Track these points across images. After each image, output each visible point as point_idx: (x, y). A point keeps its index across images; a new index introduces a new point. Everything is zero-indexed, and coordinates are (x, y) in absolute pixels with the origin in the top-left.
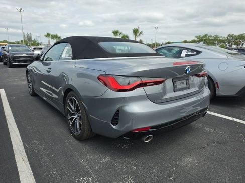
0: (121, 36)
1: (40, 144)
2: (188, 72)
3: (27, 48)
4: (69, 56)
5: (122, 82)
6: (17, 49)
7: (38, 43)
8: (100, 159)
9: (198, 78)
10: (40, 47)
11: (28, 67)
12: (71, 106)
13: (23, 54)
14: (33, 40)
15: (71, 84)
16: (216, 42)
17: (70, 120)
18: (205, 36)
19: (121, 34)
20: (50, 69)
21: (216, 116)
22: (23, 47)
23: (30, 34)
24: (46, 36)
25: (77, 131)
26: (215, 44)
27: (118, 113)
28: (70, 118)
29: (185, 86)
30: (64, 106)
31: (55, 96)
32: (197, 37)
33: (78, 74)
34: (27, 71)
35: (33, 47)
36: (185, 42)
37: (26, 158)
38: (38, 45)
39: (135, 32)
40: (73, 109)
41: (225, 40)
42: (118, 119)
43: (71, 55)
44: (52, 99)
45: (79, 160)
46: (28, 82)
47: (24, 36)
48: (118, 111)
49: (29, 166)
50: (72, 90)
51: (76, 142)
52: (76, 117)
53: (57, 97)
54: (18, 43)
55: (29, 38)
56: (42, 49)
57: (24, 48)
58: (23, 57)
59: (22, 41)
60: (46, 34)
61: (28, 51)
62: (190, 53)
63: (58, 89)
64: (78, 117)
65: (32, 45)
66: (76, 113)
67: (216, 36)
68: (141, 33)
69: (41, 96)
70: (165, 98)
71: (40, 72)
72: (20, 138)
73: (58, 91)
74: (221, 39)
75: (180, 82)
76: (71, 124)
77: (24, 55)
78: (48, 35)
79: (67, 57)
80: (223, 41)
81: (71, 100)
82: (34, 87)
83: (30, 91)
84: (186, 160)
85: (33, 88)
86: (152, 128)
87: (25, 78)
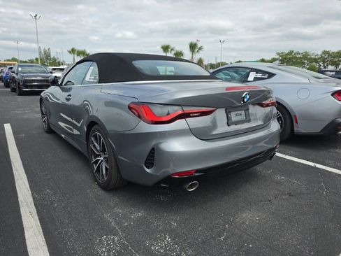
0: (173, 52)
1: (54, 194)
2: (245, 100)
3: (43, 68)
4: (95, 79)
5: (158, 111)
6: (30, 69)
7: (59, 62)
8: (131, 213)
9: (263, 108)
10: (61, 67)
11: (42, 94)
12: (96, 144)
13: (38, 76)
14: (52, 57)
15: (96, 115)
16: (306, 61)
17: (94, 163)
18: (291, 53)
19: (172, 50)
20: (70, 95)
21: (292, 161)
22: (38, 68)
23: (49, 49)
24: (70, 52)
25: (103, 178)
26: (304, 63)
27: (153, 151)
28: (94, 160)
29: (243, 117)
30: (87, 144)
31: (76, 132)
32: (278, 54)
33: (105, 102)
34: (41, 99)
35: (51, 68)
36: (263, 61)
37: (34, 212)
38: (59, 65)
39: (193, 47)
40: (98, 149)
41: (318, 59)
42: (153, 160)
43: (97, 78)
44: (72, 136)
45: (103, 214)
46: (43, 114)
47: (40, 52)
48: (153, 149)
49: (38, 221)
50: (97, 123)
51: (101, 192)
52: (102, 158)
53: (78, 133)
54: (32, 62)
55: (47, 55)
56: (64, 69)
57: (40, 69)
58: (38, 81)
59: (37, 59)
60: (70, 49)
61: (45, 72)
62: (259, 75)
63: (79, 123)
64: (105, 158)
65: (51, 65)
66: (101, 153)
67: (306, 53)
68: (200, 49)
69: (58, 133)
70: (214, 133)
71: (58, 100)
72: (28, 186)
73: (79, 125)
74: (313, 57)
75: (237, 113)
76: (95, 168)
77: (39, 78)
78: (73, 51)
79: (92, 80)
80: (316, 60)
81: (95, 137)
82: (50, 121)
83: (45, 126)
84: (244, 215)
85: (48, 122)
86: (197, 171)
87: (39, 109)
